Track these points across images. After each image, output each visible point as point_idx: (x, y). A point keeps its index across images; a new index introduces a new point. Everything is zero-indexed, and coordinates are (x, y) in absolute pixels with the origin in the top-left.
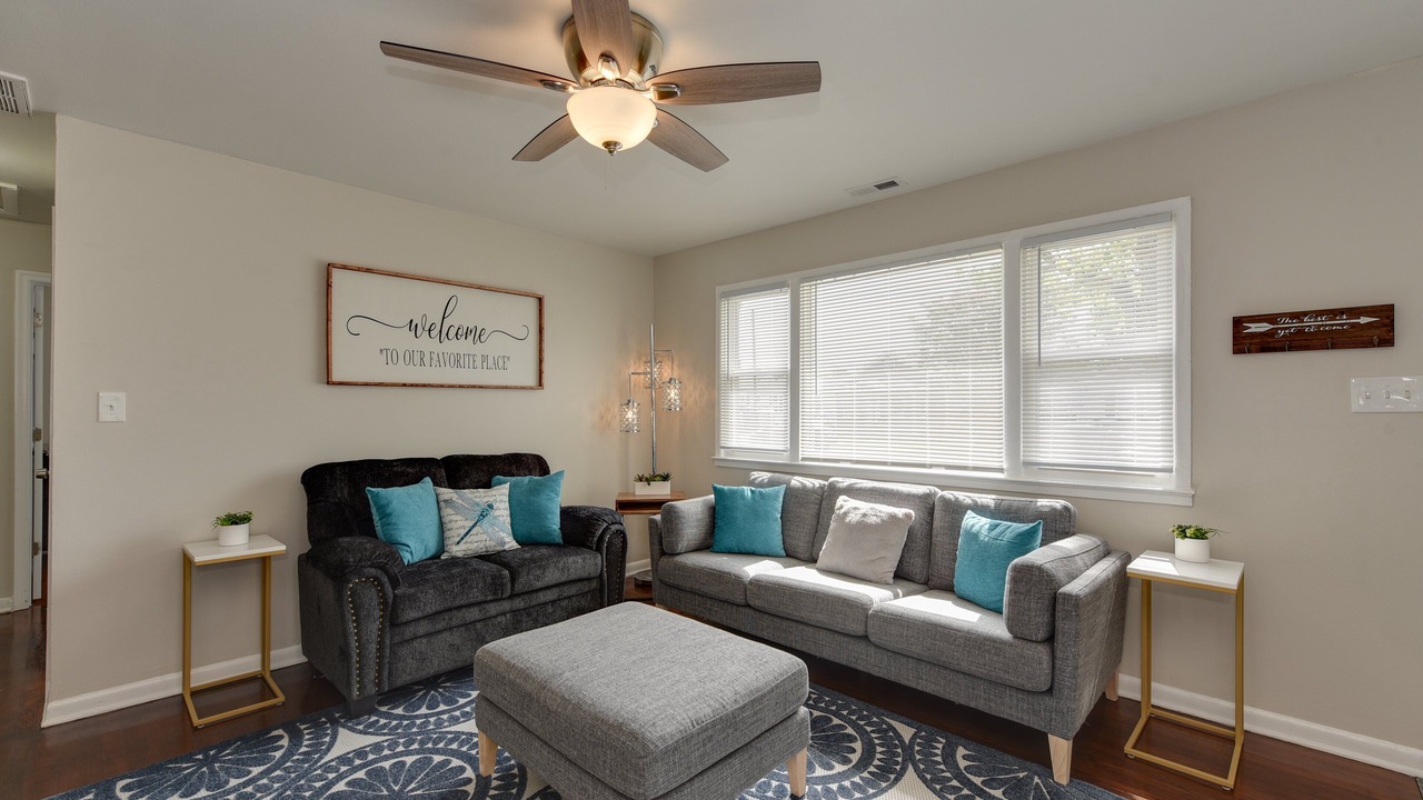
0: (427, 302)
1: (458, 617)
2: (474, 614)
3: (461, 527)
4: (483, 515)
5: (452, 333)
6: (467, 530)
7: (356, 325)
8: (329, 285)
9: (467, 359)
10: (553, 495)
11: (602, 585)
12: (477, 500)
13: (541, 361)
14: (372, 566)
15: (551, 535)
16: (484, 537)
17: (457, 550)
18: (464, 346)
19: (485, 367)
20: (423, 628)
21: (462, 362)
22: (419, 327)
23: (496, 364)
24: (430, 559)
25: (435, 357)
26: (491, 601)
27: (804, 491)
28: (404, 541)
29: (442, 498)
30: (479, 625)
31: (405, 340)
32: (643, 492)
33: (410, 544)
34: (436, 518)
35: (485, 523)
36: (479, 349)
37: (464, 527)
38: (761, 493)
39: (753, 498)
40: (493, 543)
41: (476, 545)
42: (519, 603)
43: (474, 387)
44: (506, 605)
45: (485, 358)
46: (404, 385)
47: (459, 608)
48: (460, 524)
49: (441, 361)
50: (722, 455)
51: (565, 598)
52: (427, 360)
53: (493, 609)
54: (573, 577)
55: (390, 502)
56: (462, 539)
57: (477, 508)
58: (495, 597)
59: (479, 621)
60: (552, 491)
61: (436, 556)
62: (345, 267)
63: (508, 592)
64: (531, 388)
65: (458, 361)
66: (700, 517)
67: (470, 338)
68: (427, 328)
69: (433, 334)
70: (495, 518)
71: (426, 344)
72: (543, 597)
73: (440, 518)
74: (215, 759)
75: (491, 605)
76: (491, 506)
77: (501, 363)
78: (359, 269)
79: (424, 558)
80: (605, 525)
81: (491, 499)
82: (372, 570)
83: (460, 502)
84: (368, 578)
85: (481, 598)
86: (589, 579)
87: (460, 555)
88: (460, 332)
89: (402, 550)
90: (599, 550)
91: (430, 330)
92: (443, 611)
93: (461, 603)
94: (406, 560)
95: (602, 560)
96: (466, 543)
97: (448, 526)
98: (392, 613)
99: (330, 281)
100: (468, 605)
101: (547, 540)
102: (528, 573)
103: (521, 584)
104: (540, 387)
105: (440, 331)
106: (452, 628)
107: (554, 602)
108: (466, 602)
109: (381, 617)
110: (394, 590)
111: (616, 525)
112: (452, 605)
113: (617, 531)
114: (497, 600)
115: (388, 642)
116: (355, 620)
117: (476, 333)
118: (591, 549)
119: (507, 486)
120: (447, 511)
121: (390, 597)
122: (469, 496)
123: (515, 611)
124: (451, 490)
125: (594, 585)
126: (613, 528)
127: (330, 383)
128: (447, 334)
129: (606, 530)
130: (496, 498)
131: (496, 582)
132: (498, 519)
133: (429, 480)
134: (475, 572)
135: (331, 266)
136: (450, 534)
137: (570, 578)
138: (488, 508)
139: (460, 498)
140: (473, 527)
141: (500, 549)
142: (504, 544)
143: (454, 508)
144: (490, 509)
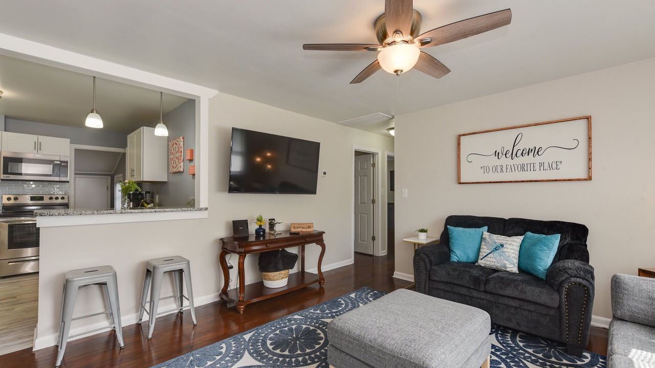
0: (505, 140)
2: (464, 291)
4: (496, 249)
5: (519, 153)
6: (487, 254)
7: (470, 158)
8: (459, 144)
9: (529, 166)
10: (545, 248)
12: (496, 241)
13: (590, 160)
14: (424, 254)
15: (537, 272)
16: (494, 260)
17: (481, 262)
18: (527, 159)
19: (542, 168)
20: (441, 286)
21: (526, 168)
22: (500, 154)
23: (551, 167)
24: (470, 263)
25: (509, 167)
26: (472, 289)
28: (455, 251)
31: (494, 161)
33: (457, 253)
34: (477, 246)
35: (496, 253)
36: (538, 159)
37: (485, 252)
41: (489, 263)
42: (488, 297)
43: (531, 181)
44: (483, 296)
45: (542, 164)
46: (490, 182)
47: (458, 285)
48: (485, 250)
49: (513, 169)
51: (525, 310)
52: (504, 169)
53: (475, 294)
54: (530, 298)
55: (452, 233)
56: (484, 258)
57: (495, 245)
58: (475, 288)
60: (545, 246)
61: (474, 263)
62: (464, 135)
63: (482, 289)
64: (585, 180)
65: (522, 168)
67: (531, 154)
68: (504, 153)
69: (508, 155)
70: (503, 252)
71: (504, 161)
72: (506, 301)
73: (480, 246)
75: (474, 291)
76: (502, 246)
77: (556, 165)
78: (470, 134)
79: (467, 261)
80: (566, 276)
81: (503, 242)
83: (489, 240)
84: (422, 258)
86: (548, 307)
87: (483, 265)
88: (524, 152)
89: (453, 254)
90: (559, 291)
91: (506, 154)
92: (450, 283)
93: (458, 283)
94: (454, 258)
95: (560, 299)
96: (485, 260)
97: (481, 250)
98: (429, 274)
99: (460, 143)
100: (462, 286)
101: (535, 273)
102: (495, 283)
103: (490, 287)
104: (590, 178)
105: (512, 154)
106: (454, 293)
107: (516, 308)
108: (460, 284)
109: (427, 274)
110: (431, 266)
111: (578, 279)
112: (454, 282)
113: (580, 284)
114: (477, 290)
115: (427, 285)
116: (418, 272)
117: (536, 151)
118: (553, 288)
119: (522, 238)
120: (483, 243)
121: (429, 268)
122: (494, 238)
123: (488, 301)
124: (489, 234)
125: (552, 312)
126: (573, 279)
127: (460, 183)
128: (516, 154)
129: (567, 279)
130: (509, 242)
131: (476, 280)
132: (507, 253)
133: (486, 228)
134: (468, 271)
135: (460, 136)
136: (481, 254)
137: (528, 298)
138: (500, 246)
139: (490, 238)
140: (490, 253)
141: (504, 269)
142: (506, 267)
143: (485, 242)
144: (501, 247)
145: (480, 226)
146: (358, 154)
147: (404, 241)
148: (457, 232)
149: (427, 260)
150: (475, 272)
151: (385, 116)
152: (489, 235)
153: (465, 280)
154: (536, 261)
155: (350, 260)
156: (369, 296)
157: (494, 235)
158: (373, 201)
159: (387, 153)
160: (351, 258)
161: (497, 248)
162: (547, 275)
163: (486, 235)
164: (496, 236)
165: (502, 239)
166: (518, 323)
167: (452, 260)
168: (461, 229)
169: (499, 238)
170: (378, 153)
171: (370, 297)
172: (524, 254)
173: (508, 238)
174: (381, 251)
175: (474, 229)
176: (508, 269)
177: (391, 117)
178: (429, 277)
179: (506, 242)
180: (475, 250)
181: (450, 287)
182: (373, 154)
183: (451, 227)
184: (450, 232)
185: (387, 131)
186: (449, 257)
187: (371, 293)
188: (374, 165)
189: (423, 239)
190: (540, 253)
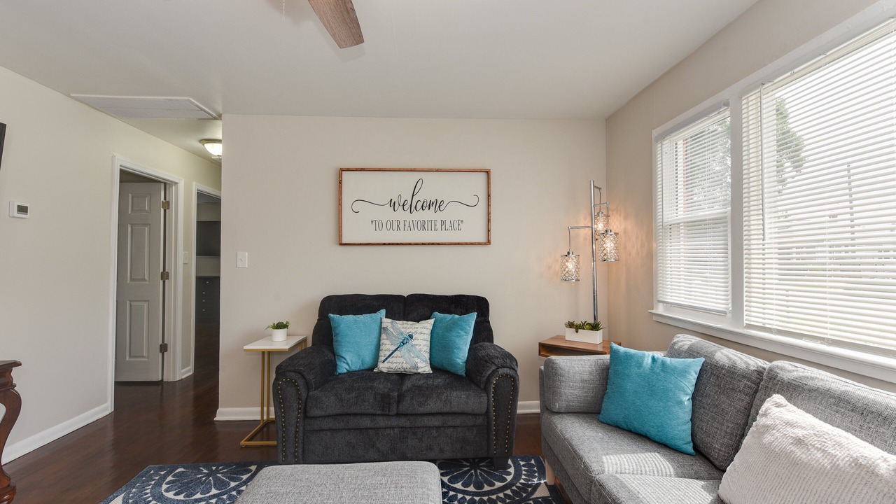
0: (401, 186)
1: (354, 422)
2: (366, 422)
3: (387, 350)
4: (403, 343)
5: (419, 206)
6: (391, 352)
7: (357, 206)
8: (340, 182)
9: (430, 224)
10: (462, 333)
11: (489, 423)
12: (403, 330)
13: (489, 221)
14: (295, 371)
15: (455, 367)
16: (401, 360)
17: (383, 367)
18: (428, 215)
20: (327, 424)
21: (426, 226)
22: (397, 204)
23: (452, 227)
24: (367, 370)
25: (407, 224)
26: (379, 415)
27: (731, 373)
28: (343, 355)
29: (384, 325)
30: (371, 432)
31: (387, 214)
32: (573, 338)
33: (346, 357)
34: (375, 341)
35: (404, 349)
36: (439, 216)
37: (388, 350)
38: (663, 364)
39: (652, 369)
40: (408, 366)
41: (395, 365)
42: (404, 422)
43: (433, 244)
44: (394, 422)
45: (443, 223)
46: (384, 244)
47: (355, 415)
48: (387, 347)
49: (411, 226)
50: (660, 310)
51: (449, 427)
52: (401, 226)
53: (382, 422)
54: (455, 409)
55: (339, 326)
56: (387, 359)
57: (401, 337)
58: (383, 413)
59: (371, 429)
60: (462, 330)
61: (371, 369)
62: (348, 170)
63: (394, 411)
64: (480, 244)
65: (423, 226)
66: (586, 377)
67: (432, 208)
68: (401, 204)
69: (406, 207)
70: (412, 346)
71: (402, 215)
72: (426, 421)
73: (379, 340)
74: (217, 471)
75: (380, 418)
76: (411, 336)
77: (456, 225)
78: (357, 170)
79: (362, 368)
80: (494, 367)
81: (413, 331)
82: (293, 374)
83: (392, 330)
84: (291, 380)
85: (371, 411)
86: (475, 415)
87: (385, 370)
88: (425, 205)
89: (340, 361)
90: (486, 390)
91: (403, 205)
92: (342, 415)
93: (356, 411)
94: (343, 368)
95: (488, 400)
96: (389, 362)
97: (382, 347)
98: (305, 408)
99: (341, 180)
100: (362, 415)
101: (453, 370)
102: (412, 399)
103: (405, 406)
104: (488, 242)
105: (411, 205)
106: (349, 429)
107: (438, 428)
108: (359, 411)
109: (300, 409)
110: (308, 391)
111: (505, 369)
112: (349, 412)
113: (507, 375)
114: (386, 415)
115: (301, 428)
116: (283, 408)
117: (436, 205)
118: (480, 387)
119: (432, 321)
120: (384, 336)
121: (304, 396)
122: (399, 326)
123: (402, 428)
124: (390, 320)
125: (480, 420)
126: (501, 371)
127: (341, 244)
128: (416, 207)
129: (494, 371)
130: (419, 330)
131: (384, 400)
132: (417, 347)
133: (383, 312)
134: (371, 388)
135: (342, 170)
136: (381, 353)
137: (453, 410)
138: (408, 337)
139: (393, 327)
140: (395, 351)
141: (414, 371)
142: (417, 368)
143: (387, 334)
144: (409, 339)
145: (375, 310)
146: (128, 177)
147: (245, 350)
148: (345, 323)
149: (301, 383)
150: (381, 386)
151: (202, 109)
152: (392, 323)
153: (367, 404)
154: (453, 352)
155: (104, 405)
156: (164, 486)
157: (398, 322)
158: (165, 276)
159: (195, 187)
160: (106, 402)
161: (405, 342)
162: (466, 369)
163: (387, 322)
164: (401, 322)
165: (409, 326)
166: (441, 449)
167: (340, 371)
168: (350, 317)
169: (405, 326)
170: (176, 183)
171: (167, 491)
172: (438, 344)
173: (417, 325)
174: (180, 368)
175: (368, 315)
176: (420, 371)
177: (215, 115)
178: (305, 412)
179: (416, 330)
180: (373, 347)
181: (343, 421)
182: (165, 184)
183: (335, 316)
184: (333, 325)
185: (200, 145)
186: (335, 366)
187: (170, 478)
188: (167, 205)
189: (281, 341)
190: (457, 341)
